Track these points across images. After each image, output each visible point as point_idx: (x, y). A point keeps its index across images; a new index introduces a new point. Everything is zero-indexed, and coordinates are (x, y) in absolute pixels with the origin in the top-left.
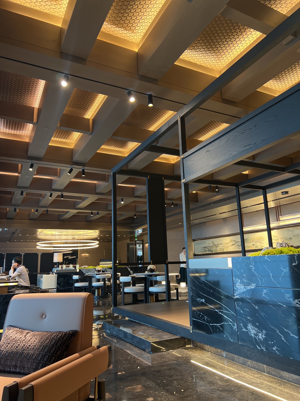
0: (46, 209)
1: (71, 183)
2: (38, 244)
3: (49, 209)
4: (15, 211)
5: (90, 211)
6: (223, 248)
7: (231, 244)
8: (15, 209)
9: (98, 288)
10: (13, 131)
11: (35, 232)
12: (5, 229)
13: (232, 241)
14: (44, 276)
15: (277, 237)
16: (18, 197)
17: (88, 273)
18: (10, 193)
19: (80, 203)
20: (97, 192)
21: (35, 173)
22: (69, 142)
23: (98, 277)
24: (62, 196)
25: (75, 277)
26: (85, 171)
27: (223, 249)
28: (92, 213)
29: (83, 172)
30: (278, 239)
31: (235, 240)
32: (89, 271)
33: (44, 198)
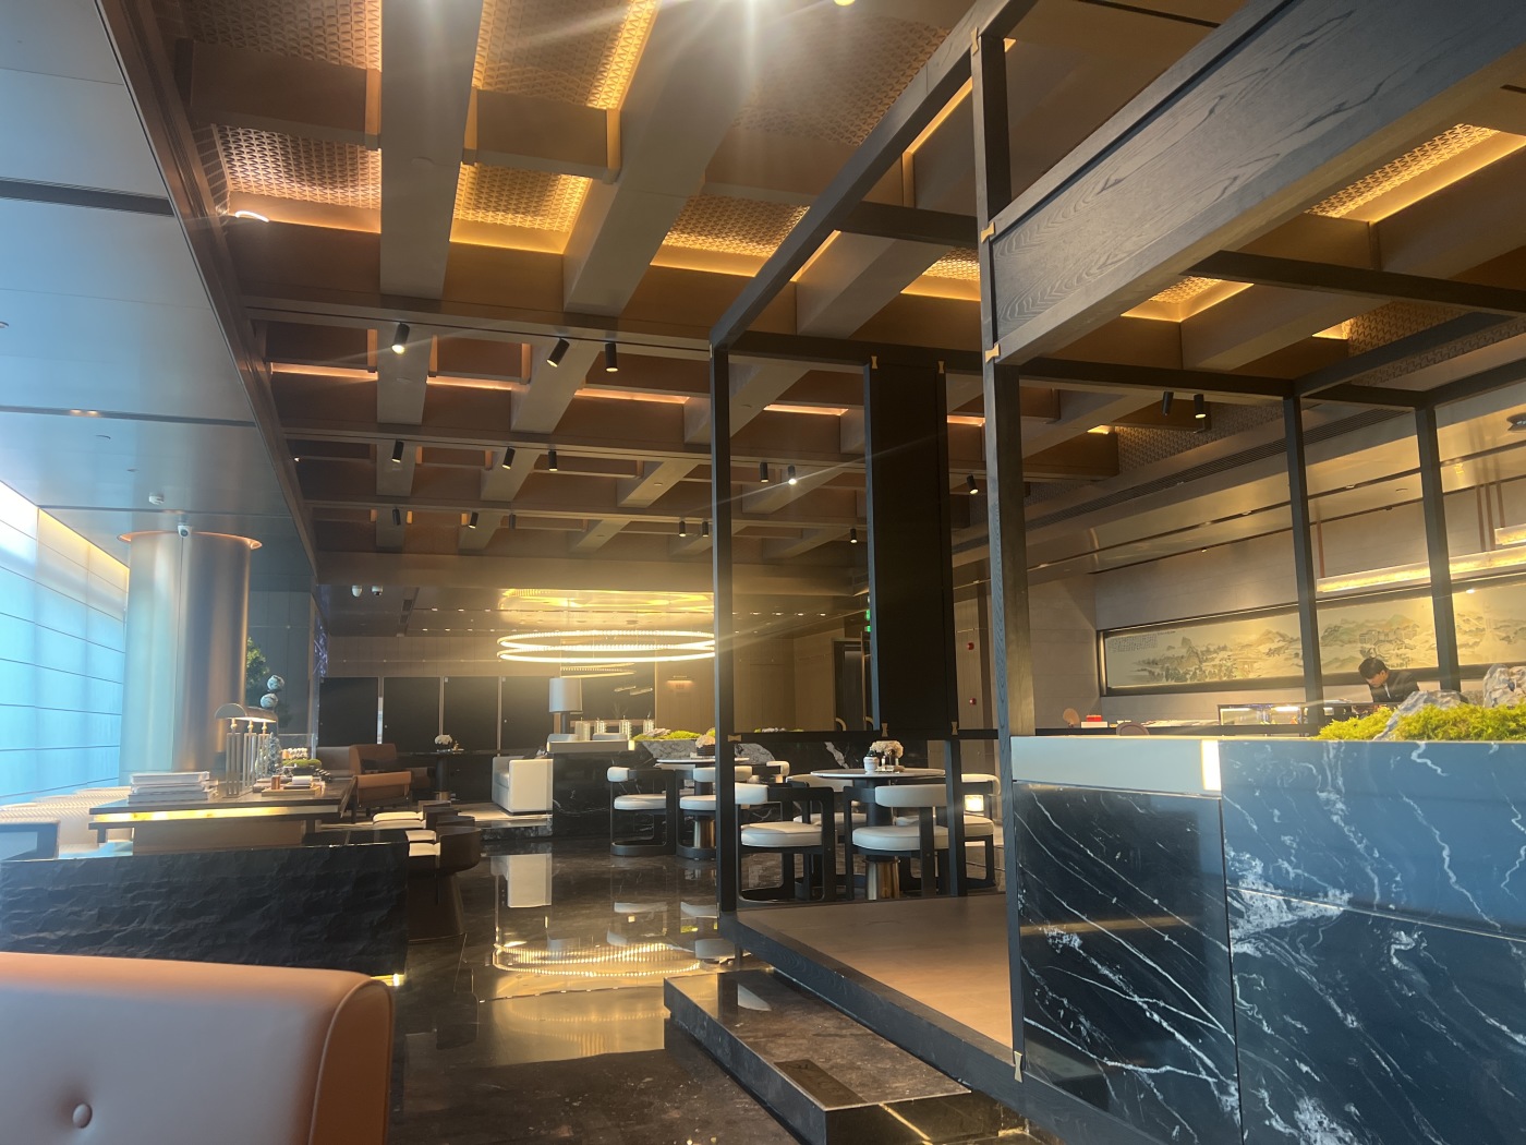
0: (507, 512)
1: (580, 409)
2: (504, 644)
3: (519, 513)
4: (399, 523)
5: (676, 520)
6: (1229, 664)
7: (1264, 648)
8: (397, 512)
9: (704, 816)
10: (318, 190)
11: (493, 600)
12: (374, 590)
13: (1268, 636)
14: (516, 764)
15: (1480, 618)
16: (395, 469)
17: (668, 756)
18: (365, 451)
19: (633, 486)
20: (688, 439)
21: (434, 368)
22: (546, 227)
23: (699, 774)
24: (553, 460)
25: (617, 774)
26: (620, 349)
27: (1230, 671)
28: (682, 527)
29: (611, 355)
30: (1484, 630)
31: (1282, 632)
32: (672, 748)
33: (491, 468)
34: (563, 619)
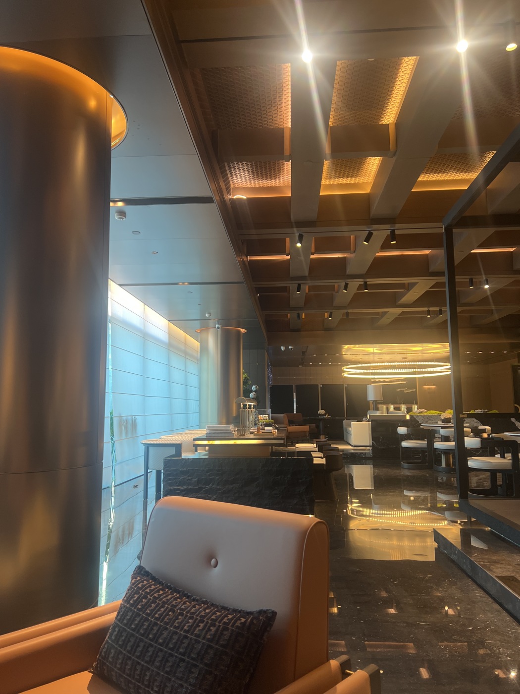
0: (345, 311)
1: (378, 261)
2: (345, 370)
3: (350, 311)
4: (299, 319)
5: (425, 309)
8: (298, 314)
9: (447, 452)
10: (265, 182)
11: (339, 350)
12: (290, 347)
14: (354, 424)
16: (297, 296)
17: (426, 422)
18: (285, 289)
19: (403, 295)
20: (430, 271)
21: (313, 251)
22: (361, 181)
23: (443, 432)
24: (366, 286)
25: (402, 430)
26: (397, 232)
28: (429, 312)
29: (393, 236)
32: (428, 419)
33: (338, 292)
34: (371, 358)
